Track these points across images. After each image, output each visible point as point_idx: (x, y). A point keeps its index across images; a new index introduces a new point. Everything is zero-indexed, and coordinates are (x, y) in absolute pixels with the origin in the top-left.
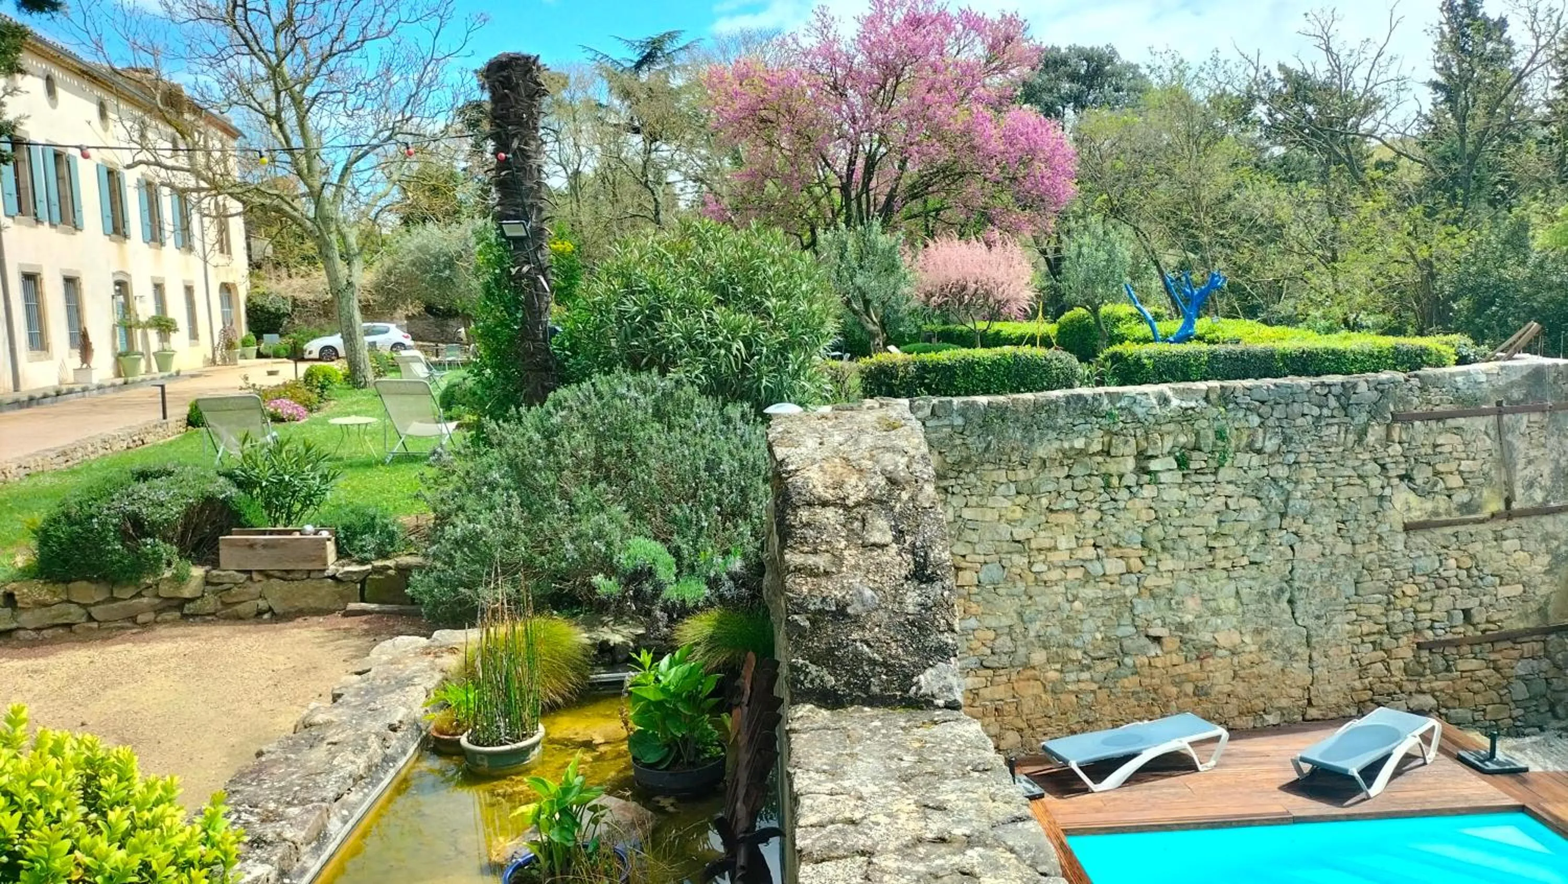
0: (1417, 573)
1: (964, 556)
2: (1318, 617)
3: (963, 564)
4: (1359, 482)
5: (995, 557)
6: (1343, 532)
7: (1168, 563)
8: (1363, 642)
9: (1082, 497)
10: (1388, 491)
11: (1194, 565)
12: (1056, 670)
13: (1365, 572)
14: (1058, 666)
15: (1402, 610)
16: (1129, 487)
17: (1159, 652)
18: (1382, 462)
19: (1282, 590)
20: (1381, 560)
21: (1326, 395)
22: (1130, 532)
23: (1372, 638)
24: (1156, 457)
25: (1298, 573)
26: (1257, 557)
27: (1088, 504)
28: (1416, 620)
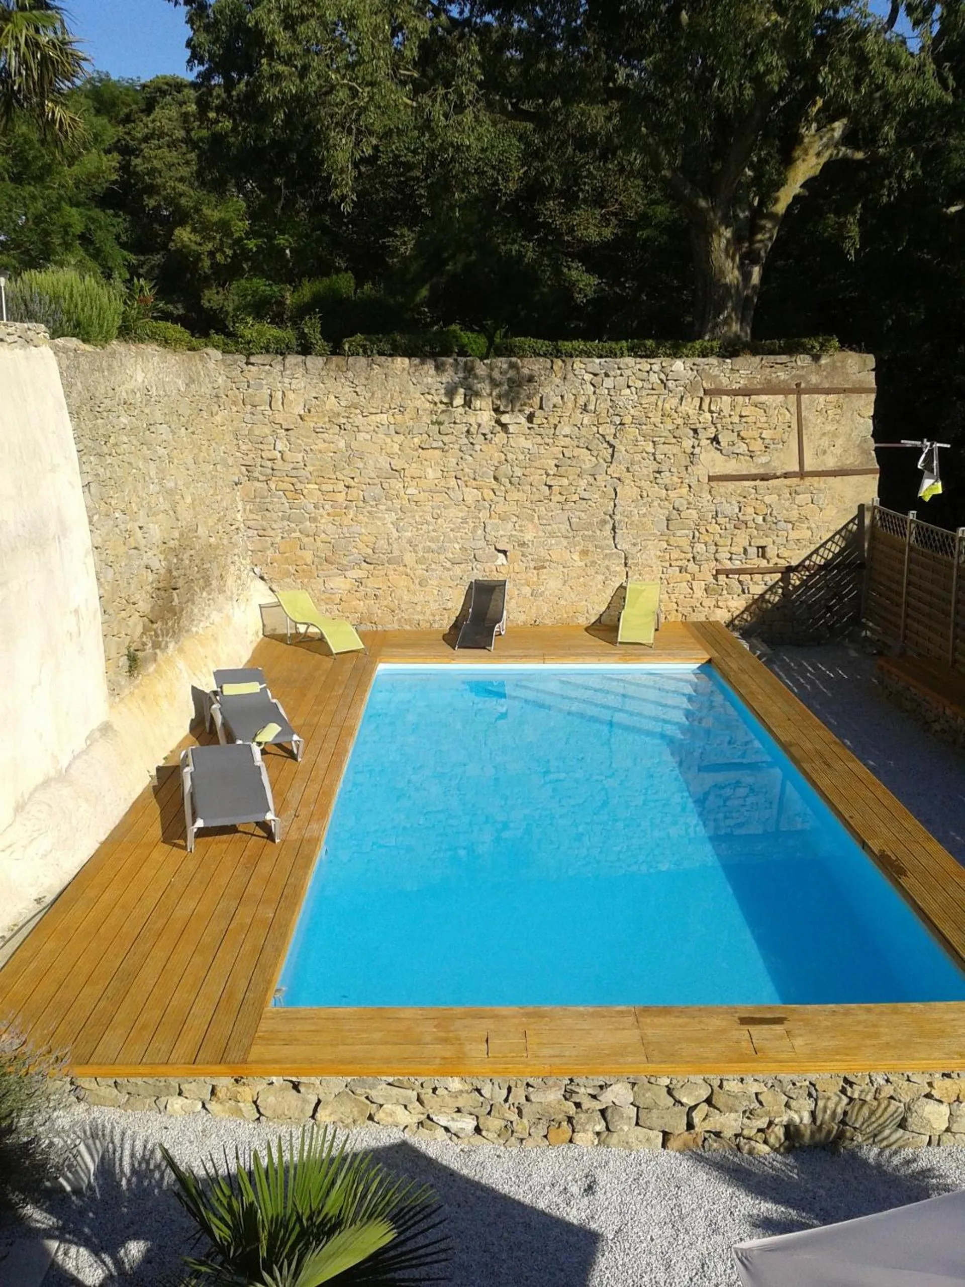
0: (719, 515)
1: (353, 478)
2: (635, 545)
3: (353, 484)
4: (674, 441)
5: (377, 481)
6: (658, 481)
7: (514, 495)
8: (671, 565)
9: (446, 439)
10: (697, 450)
11: (535, 498)
12: (422, 569)
13: (675, 512)
14: (424, 567)
15: (706, 544)
16: (484, 435)
17: (505, 562)
18: (693, 427)
19: (604, 522)
20: (689, 503)
21: (648, 372)
22: (485, 469)
23: (679, 563)
24: (507, 412)
25: (619, 509)
26: (586, 495)
27: (451, 446)
28: (717, 552)
